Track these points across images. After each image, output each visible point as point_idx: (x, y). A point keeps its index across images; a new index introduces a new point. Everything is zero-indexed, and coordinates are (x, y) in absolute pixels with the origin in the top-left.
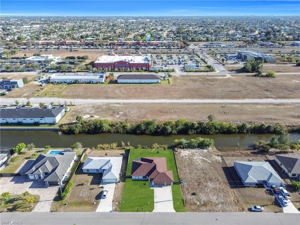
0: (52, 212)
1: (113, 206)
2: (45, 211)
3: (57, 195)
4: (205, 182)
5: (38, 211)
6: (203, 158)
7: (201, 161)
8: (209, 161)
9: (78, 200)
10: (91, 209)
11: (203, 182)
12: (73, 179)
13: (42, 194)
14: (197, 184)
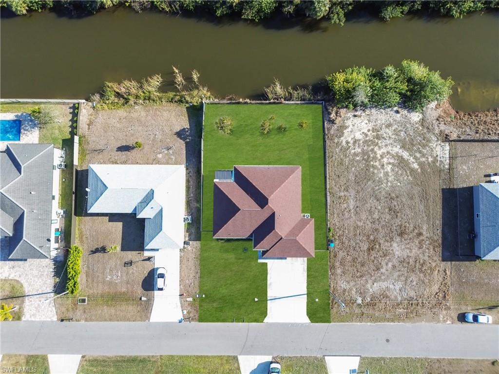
0: (62, 320)
1: (182, 307)
2: (49, 320)
3: (58, 280)
4: (388, 241)
5: (33, 319)
6: (401, 151)
7: (393, 165)
8: (416, 166)
9: (106, 289)
10: (139, 314)
11: (382, 242)
12: (77, 231)
13: (22, 278)
14: (366, 247)
